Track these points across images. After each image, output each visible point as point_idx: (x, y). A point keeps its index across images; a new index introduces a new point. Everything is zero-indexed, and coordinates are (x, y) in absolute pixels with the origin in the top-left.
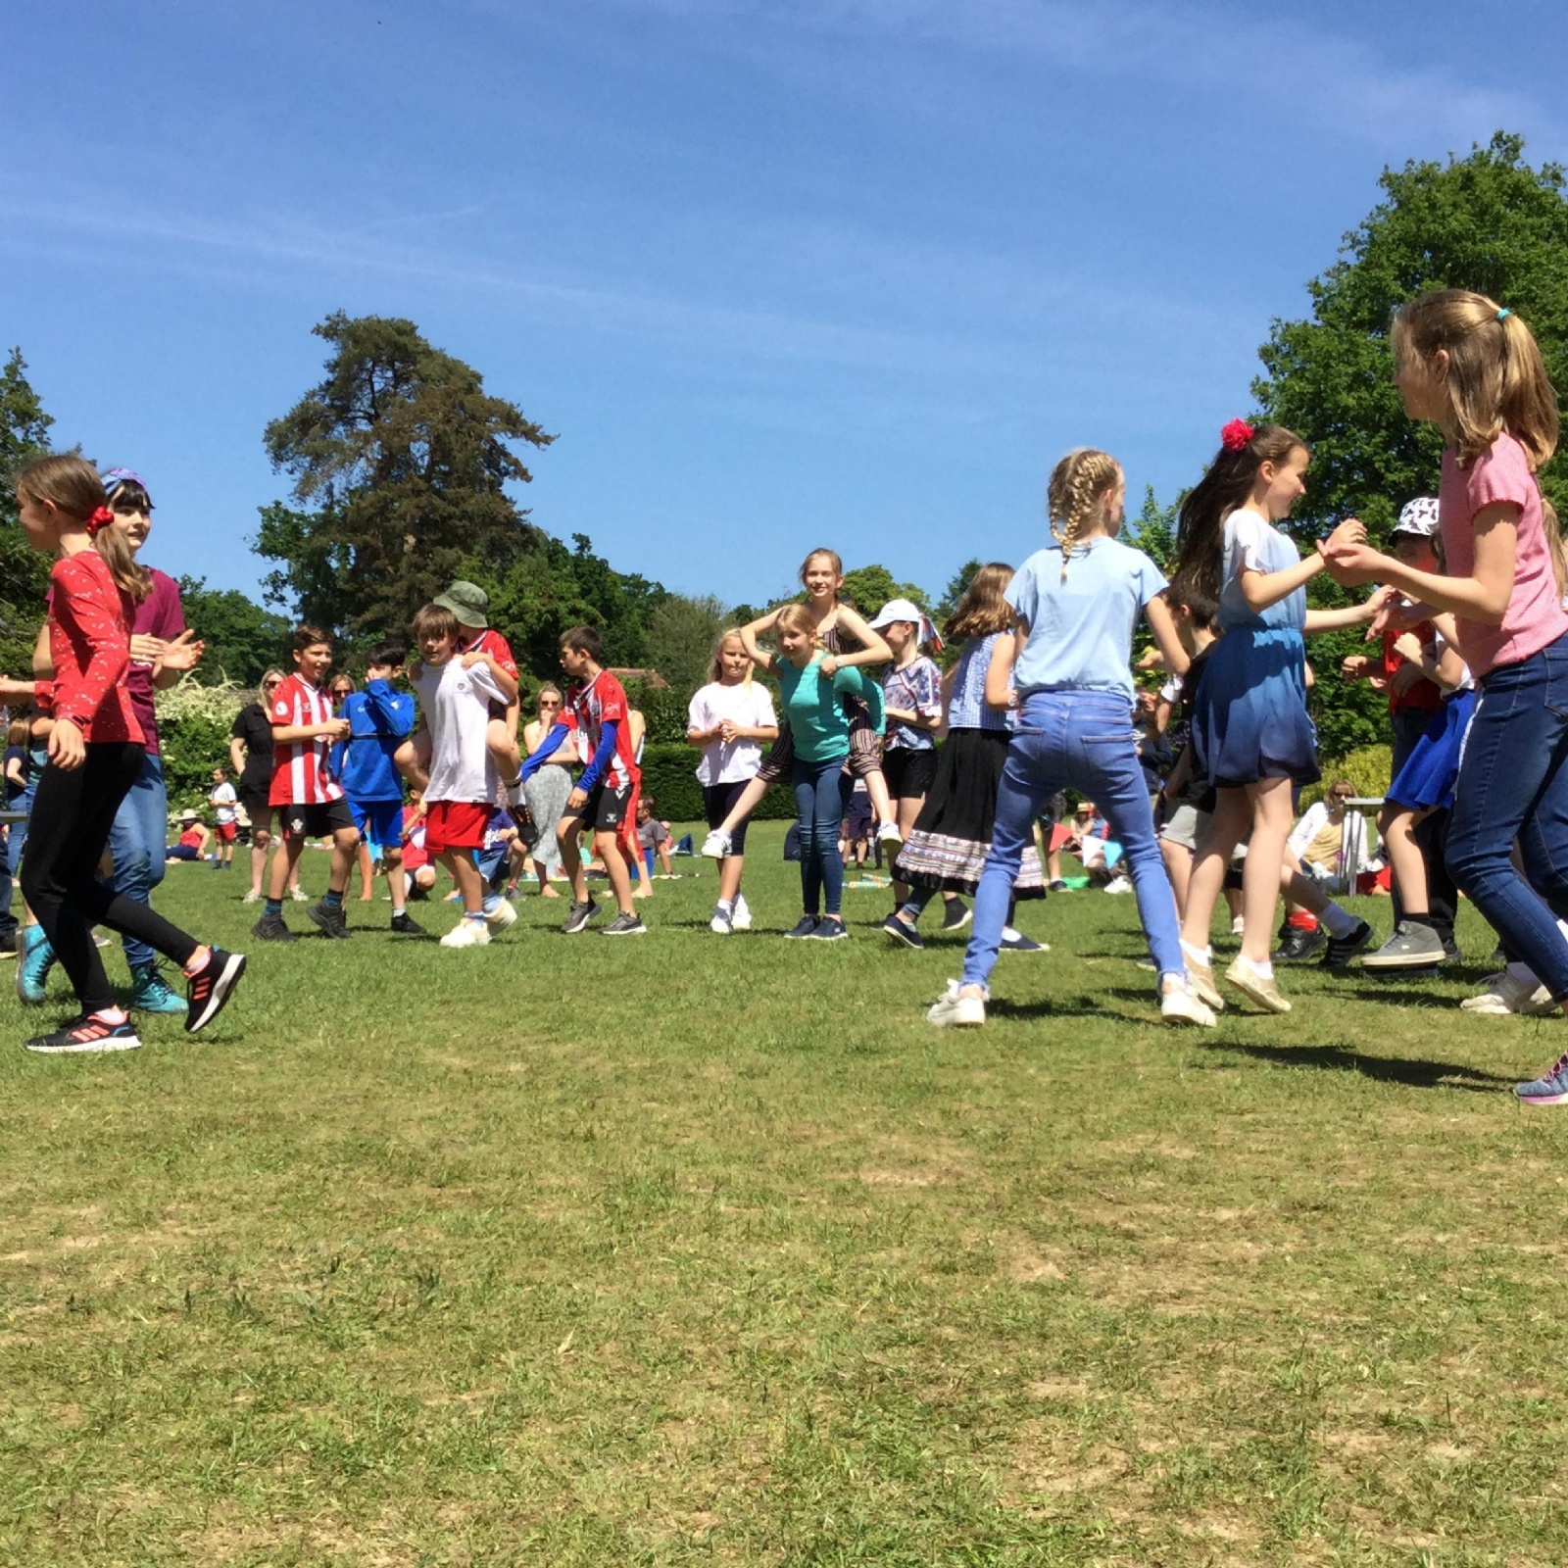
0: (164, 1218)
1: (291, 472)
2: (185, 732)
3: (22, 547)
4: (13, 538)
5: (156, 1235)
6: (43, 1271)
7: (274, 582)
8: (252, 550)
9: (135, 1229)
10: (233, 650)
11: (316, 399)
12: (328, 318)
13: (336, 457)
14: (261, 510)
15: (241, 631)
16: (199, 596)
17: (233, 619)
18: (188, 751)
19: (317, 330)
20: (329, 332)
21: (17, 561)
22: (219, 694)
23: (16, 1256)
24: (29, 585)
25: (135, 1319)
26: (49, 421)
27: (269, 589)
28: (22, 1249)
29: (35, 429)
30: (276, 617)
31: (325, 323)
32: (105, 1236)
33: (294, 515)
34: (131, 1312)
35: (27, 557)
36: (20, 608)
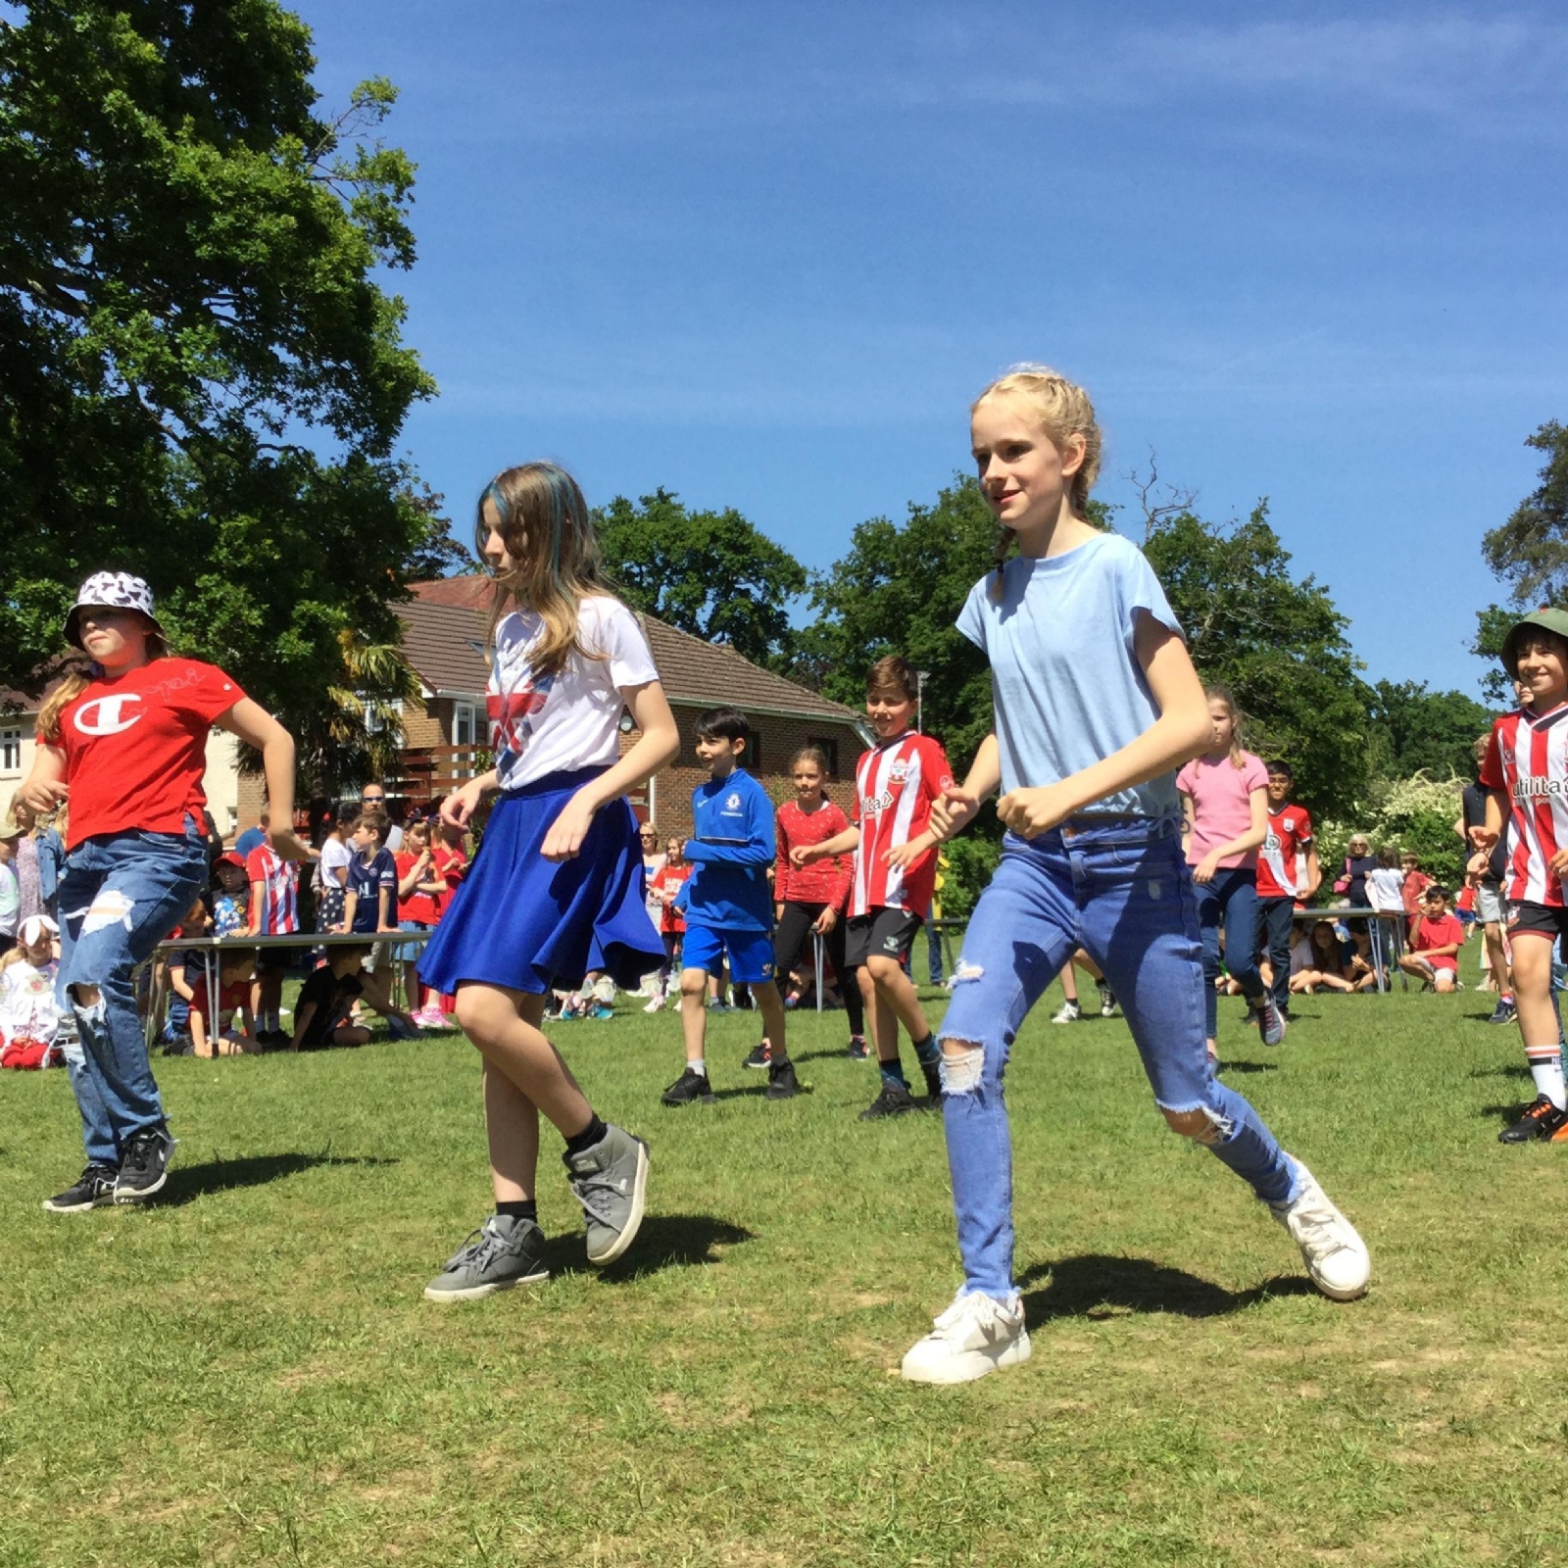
0: (1514, 1335)
1: (1511, 578)
2: (1418, 825)
3: (1268, 670)
4: (1259, 662)
5: (1510, 1355)
6: (1415, 1384)
7: (1492, 681)
8: (1471, 652)
9: (1488, 1345)
10: (1455, 746)
11: (1532, 506)
12: (1540, 428)
13: (1552, 559)
14: (1479, 615)
15: (1462, 728)
16: (1422, 699)
17: (1455, 717)
18: (1421, 842)
19: (1530, 442)
20: (1541, 442)
21: (1264, 682)
22: (1448, 789)
23: (1385, 1365)
24: (1274, 702)
25: (1517, 1447)
26: (1287, 557)
27: (1488, 687)
28: (1389, 1357)
29: (1276, 565)
30: (1496, 712)
31: (1537, 434)
32: (1462, 1350)
33: (1509, 617)
34: (1513, 1440)
35: (1273, 679)
36: (1268, 723)
